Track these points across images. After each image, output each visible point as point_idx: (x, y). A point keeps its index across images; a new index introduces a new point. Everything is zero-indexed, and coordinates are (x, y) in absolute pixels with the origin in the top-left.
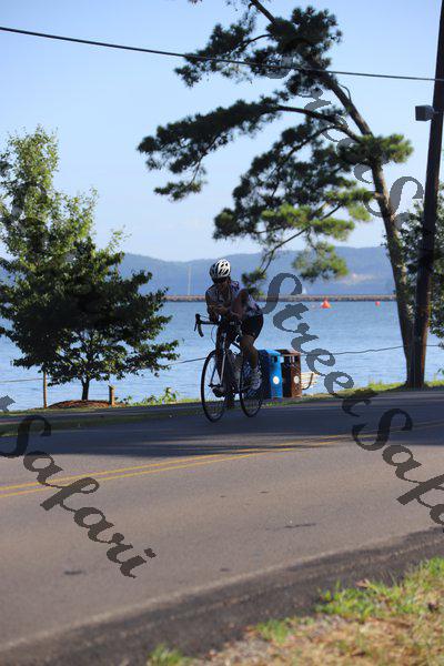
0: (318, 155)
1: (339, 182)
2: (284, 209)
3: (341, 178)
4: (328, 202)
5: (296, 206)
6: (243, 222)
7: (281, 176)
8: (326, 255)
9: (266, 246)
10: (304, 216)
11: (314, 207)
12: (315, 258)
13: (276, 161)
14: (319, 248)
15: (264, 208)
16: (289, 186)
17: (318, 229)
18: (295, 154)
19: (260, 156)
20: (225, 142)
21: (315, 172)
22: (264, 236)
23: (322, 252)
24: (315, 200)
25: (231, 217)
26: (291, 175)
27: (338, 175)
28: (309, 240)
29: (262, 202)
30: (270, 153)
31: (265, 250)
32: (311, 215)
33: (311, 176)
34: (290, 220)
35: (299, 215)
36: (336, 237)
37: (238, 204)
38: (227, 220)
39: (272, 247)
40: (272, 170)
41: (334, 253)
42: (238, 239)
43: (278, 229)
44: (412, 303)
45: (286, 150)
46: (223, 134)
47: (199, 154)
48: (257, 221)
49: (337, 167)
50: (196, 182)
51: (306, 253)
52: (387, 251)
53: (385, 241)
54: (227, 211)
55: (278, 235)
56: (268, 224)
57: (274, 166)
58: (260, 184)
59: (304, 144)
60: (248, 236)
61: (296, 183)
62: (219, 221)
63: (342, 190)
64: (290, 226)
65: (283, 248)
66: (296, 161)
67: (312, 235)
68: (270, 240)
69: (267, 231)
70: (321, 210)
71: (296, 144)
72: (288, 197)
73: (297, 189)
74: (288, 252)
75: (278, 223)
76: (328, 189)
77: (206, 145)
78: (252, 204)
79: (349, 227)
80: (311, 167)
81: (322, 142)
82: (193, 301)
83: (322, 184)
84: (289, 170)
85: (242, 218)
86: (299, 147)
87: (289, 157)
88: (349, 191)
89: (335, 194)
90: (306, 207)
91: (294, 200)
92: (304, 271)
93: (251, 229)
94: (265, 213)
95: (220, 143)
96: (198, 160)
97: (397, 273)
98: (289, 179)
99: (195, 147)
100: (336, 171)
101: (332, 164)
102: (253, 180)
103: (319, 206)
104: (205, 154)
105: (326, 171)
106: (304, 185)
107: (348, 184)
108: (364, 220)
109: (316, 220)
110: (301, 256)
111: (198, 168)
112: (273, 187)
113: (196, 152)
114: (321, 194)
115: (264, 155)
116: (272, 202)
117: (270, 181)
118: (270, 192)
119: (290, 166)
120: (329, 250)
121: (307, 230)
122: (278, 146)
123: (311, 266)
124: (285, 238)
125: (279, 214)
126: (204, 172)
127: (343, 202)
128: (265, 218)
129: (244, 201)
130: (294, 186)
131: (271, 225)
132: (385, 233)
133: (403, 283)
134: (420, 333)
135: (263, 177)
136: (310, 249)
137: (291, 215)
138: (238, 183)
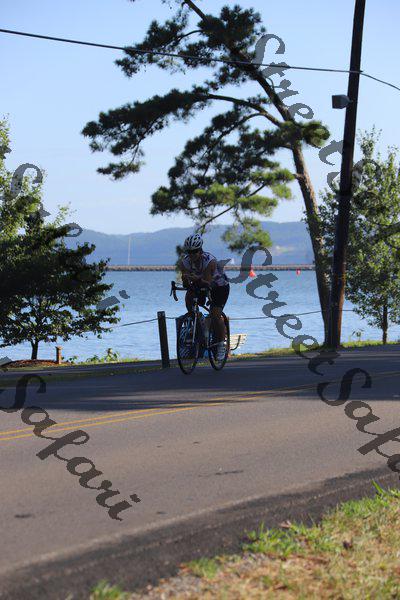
0: (245, 139)
1: (263, 163)
2: (214, 188)
3: (266, 160)
4: (254, 181)
5: (225, 185)
6: (177, 199)
7: (211, 158)
8: (253, 229)
9: (198, 221)
10: (232, 194)
11: (241, 186)
12: (242, 231)
13: (207, 144)
14: (246, 222)
15: (196, 187)
16: (219, 167)
17: (245, 206)
18: (224, 138)
19: (192, 139)
20: (161, 127)
21: (242, 154)
22: (196, 212)
23: (248, 226)
24: (242, 179)
25: (166, 194)
26: (221, 157)
27: (263, 157)
28: (237, 215)
29: (194, 182)
30: (202, 137)
31: (198, 224)
32: (239, 193)
33: (238, 157)
34: (219, 197)
35: (228, 193)
36: (260, 213)
37: (173, 183)
38: (163, 198)
39: (204, 222)
40: (203, 152)
41: (259, 227)
42: (173, 214)
43: (209, 205)
44: (329, 272)
45: (216, 135)
46: (160, 120)
47: (138, 138)
48: (190, 198)
49: (262, 150)
50: (135, 163)
51: (234, 227)
52: (307, 226)
53: (305, 217)
54: (163, 189)
55: (209, 211)
56: (200, 201)
57: (206, 149)
58: (193, 165)
59: (232, 129)
60: (182, 212)
61: (225, 165)
62: (155, 198)
63: (267, 171)
64: (219, 203)
65: (214, 223)
66: (225, 144)
67: (239, 211)
68: (202, 216)
69: (199, 207)
70: (247, 188)
71: (225, 129)
72: (218, 176)
73: (226, 169)
74: (218, 226)
75: (209, 200)
76: (254, 170)
77: (144, 130)
78: (185, 183)
79: (273, 204)
80: (239, 150)
81: (248, 127)
82: (132, 270)
83: (249, 165)
84: (219, 152)
85: (177, 195)
86: (228, 132)
87: (219, 141)
88: (273, 172)
89: (260, 174)
90: (233, 185)
91: (224, 179)
92: (232, 243)
93: (184, 205)
94: (197, 191)
95: (156, 128)
96: (137, 143)
97: (316, 245)
98: (219, 160)
99: (134, 131)
100: (261, 153)
101: (257, 147)
102: (186, 161)
103: (246, 185)
104: (143, 137)
105: (252, 154)
106: (232, 166)
107: (272, 166)
108: (286, 197)
109: (243, 198)
110: (229, 229)
111: (136, 151)
112: (205, 167)
113: (135, 136)
114: (248, 174)
115: (196, 139)
116: (203, 181)
117: (202, 162)
118: (202, 172)
119: (219, 149)
120: (254, 225)
121: (235, 206)
122: (209, 131)
123: (238, 239)
124: (215, 214)
125: (210, 192)
126: (142, 154)
127: (268, 182)
128: (197, 196)
129: (178, 180)
130: (223, 167)
131: (203, 202)
132: (305, 209)
133: (321, 254)
134: (337, 299)
135: (195, 159)
136: (237, 223)
137: (220, 193)
138: (173, 164)
